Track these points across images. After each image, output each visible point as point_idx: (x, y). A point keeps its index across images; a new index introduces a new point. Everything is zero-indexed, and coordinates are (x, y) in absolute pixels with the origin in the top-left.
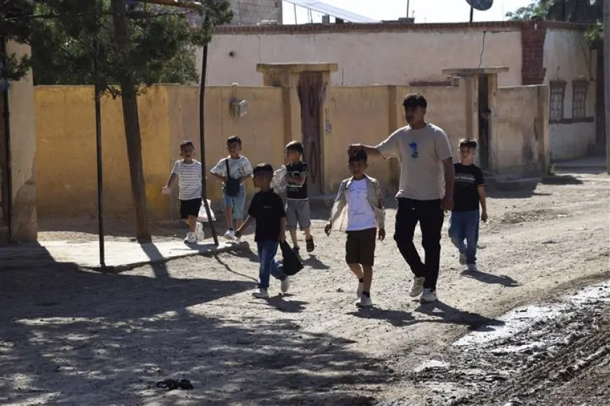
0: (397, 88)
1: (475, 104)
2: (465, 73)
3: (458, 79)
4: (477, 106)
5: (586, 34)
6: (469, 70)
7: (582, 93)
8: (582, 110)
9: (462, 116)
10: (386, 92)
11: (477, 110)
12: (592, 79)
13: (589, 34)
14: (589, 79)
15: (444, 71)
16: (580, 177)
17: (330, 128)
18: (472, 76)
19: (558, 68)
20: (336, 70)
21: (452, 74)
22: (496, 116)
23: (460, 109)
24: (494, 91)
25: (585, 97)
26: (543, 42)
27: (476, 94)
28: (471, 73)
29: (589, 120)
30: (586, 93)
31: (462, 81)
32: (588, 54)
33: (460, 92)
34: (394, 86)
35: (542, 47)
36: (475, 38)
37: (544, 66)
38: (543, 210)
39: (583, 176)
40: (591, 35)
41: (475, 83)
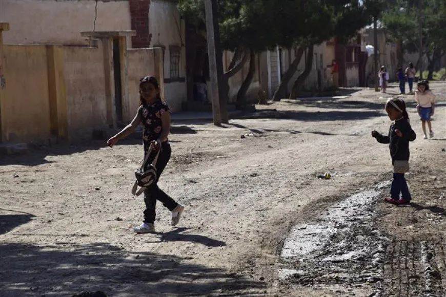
0: (55, 48)
1: (111, 63)
2: (102, 36)
3: (97, 40)
4: (113, 65)
5: (178, 6)
6: (106, 33)
7: (176, 56)
8: (177, 72)
9: (102, 75)
10: (44, 51)
11: (113, 68)
12: (183, 45)
13: (181, 6)
14: (180, 45)
15: (83, 34)
16: (193, 127)
17: (5, 83)
18: (108, 38)
19: (159, 34)
20: (8, 29)
21: (90, 37)
22: (127, 74)
23: (100, 67)
24: (124, 52)
25: (179, 60)
26: (148, 12)
27: (111, 54)
28: (106, 36)
29: (182, 80)
30: (179, 57)
31: (100, 43)
32: (179, 23)
33: (99, 52)
34: (52, 46)
35: (147, 15)
36: (88, 6)
37: (150, 33)
38: (202, 153)
39: (196, 127)
40: (183, 6)
41: (111, 44)
